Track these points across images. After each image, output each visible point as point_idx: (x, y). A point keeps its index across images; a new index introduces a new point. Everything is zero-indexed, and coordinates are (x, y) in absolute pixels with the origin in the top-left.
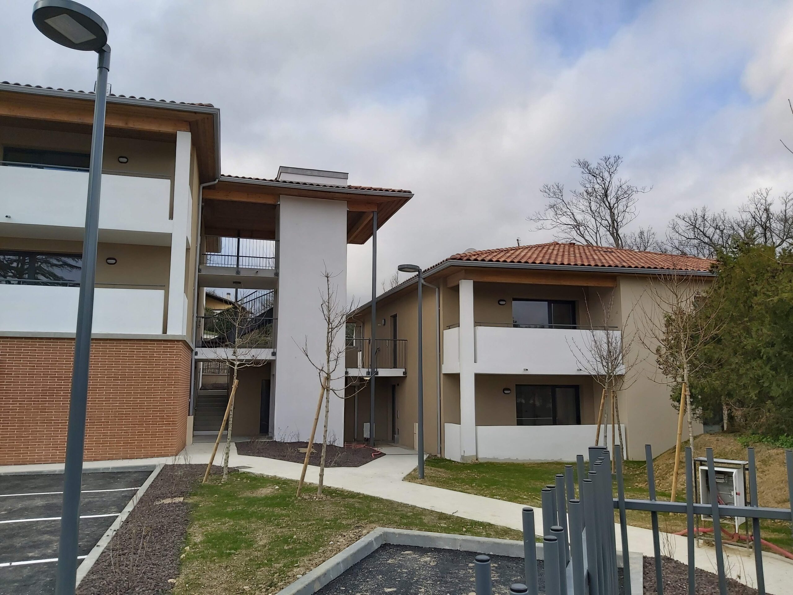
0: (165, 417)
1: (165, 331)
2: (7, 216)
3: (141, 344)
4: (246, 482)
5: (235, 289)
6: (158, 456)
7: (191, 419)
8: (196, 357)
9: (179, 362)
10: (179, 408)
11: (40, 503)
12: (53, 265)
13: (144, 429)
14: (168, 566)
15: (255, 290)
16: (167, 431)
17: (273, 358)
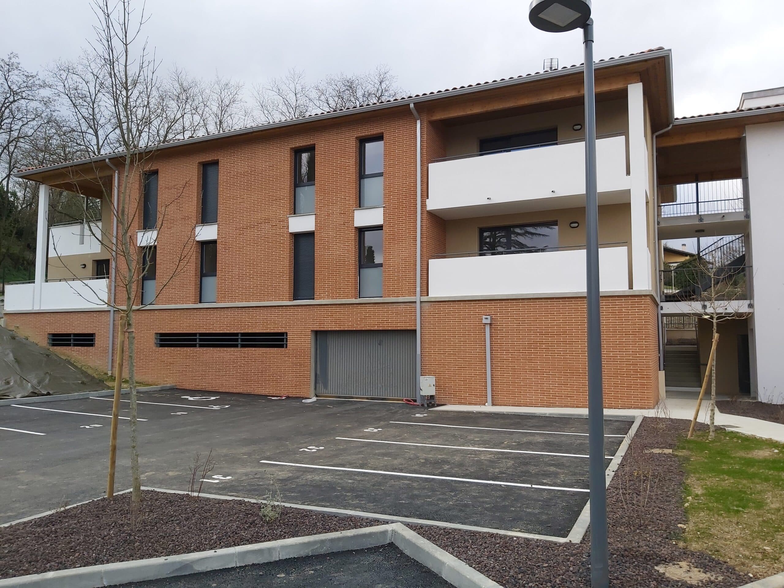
0: (639, 370)
1: (631, 287)
2: (488, 198)
3: (609, 300)
4: (737, 442)
5: (696, 238)
6: (635, 408)
7: (662, 374)
8: (662, 312)
9: (648, 317)
10: (652, 362)
11: (540, 439)
12: (519, 234)
13: (619, 381)
14: (674, 512)
15: (722, 237)
16: (643, 385)
17: (751, 310)
